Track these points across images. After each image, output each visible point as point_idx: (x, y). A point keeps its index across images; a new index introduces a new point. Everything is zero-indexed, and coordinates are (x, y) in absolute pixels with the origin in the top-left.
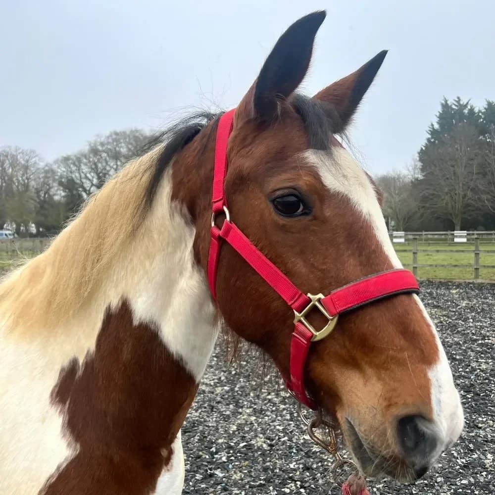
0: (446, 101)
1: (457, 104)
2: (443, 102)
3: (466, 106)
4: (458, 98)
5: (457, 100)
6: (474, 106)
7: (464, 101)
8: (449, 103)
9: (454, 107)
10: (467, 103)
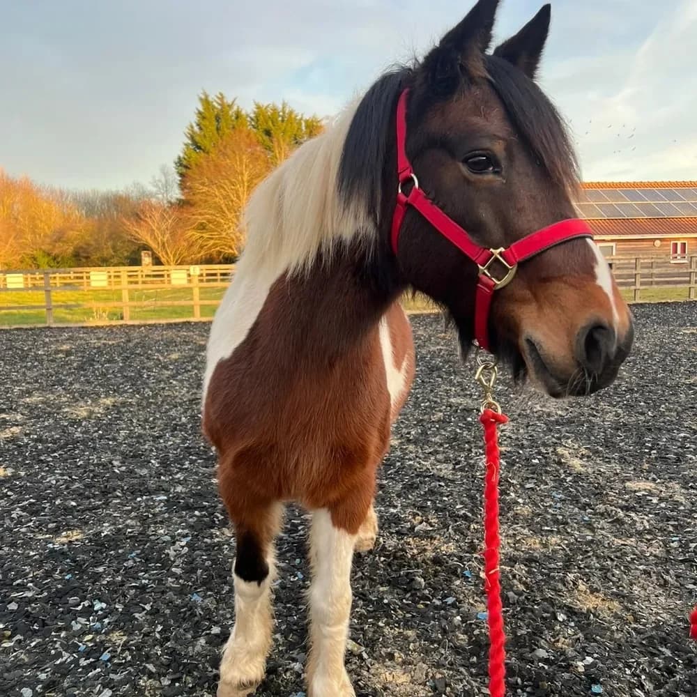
0: (207, 96)
1: (219, 102)
2: (203, 97)
3: (230, 106)
4: (221, 94)
5: (220, 96)
6: (241, 107)
7: (229, 100)
8: (210, 99)
9: (216, 105)
10: (233, 103)
